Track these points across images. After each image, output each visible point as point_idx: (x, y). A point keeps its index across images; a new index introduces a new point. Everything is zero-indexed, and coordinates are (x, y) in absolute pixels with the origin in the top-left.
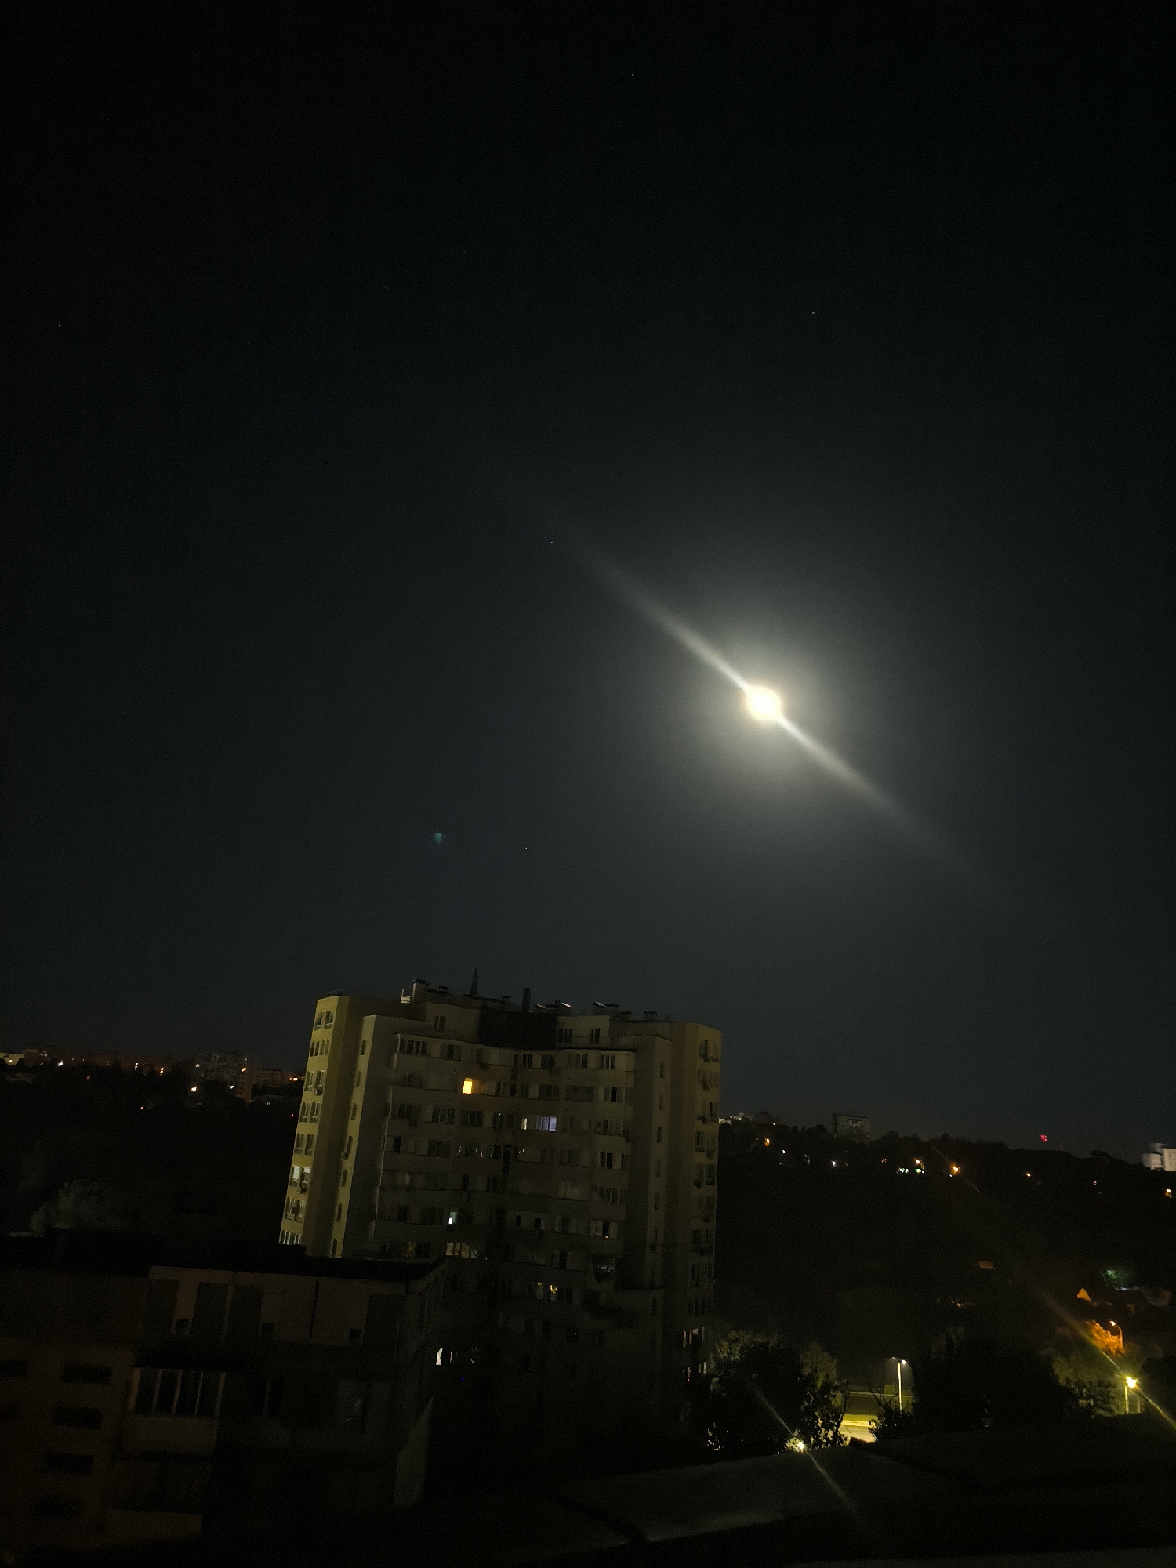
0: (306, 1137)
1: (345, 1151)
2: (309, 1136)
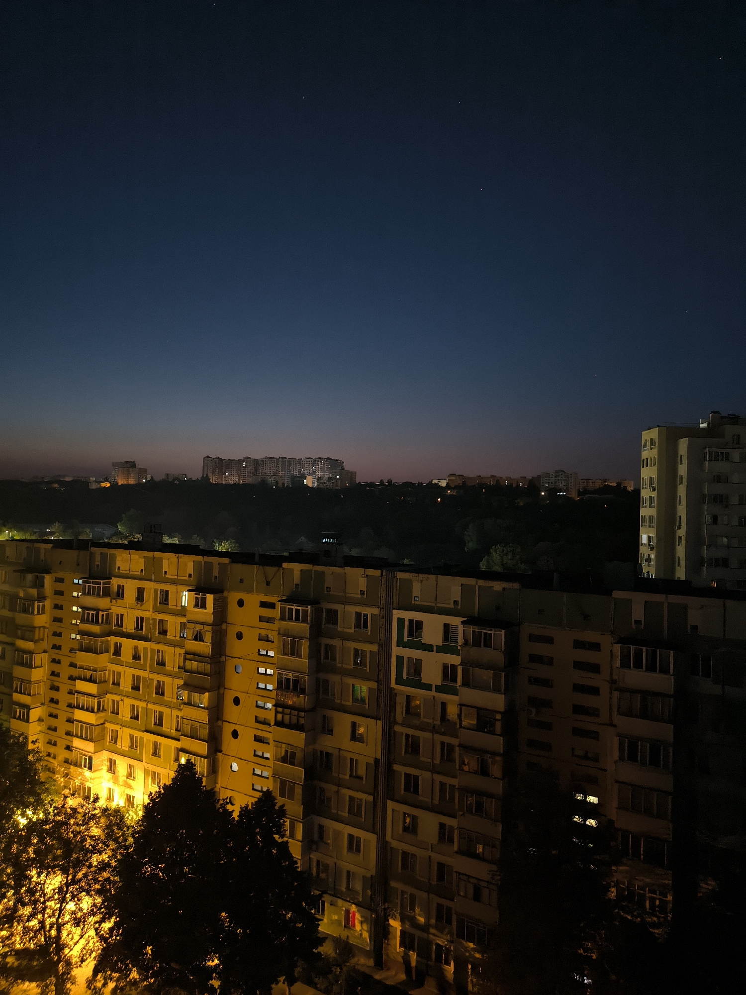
0: (647, 517)
1: (678, 525)
2: (650, 517)
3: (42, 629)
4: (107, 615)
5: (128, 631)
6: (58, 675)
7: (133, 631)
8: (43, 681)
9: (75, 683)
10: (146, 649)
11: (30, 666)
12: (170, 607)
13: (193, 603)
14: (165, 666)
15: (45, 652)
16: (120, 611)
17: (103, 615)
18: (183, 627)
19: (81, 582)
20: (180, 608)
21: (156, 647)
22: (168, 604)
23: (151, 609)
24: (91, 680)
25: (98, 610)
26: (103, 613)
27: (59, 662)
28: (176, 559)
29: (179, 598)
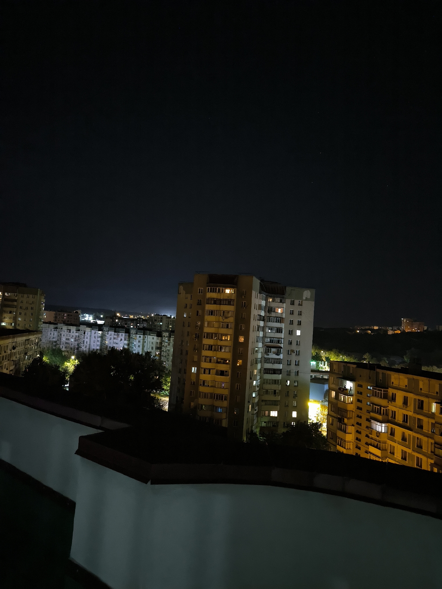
3: (351, 412)
4: (386, 410)
5: (399, 422)
6: (360, 440)
7: (401, 423)
8: (352, 442)
9: (369, 447)
10: (409, 435)
11: (345, 432)
12: (424, 411)
13: (439, 411)
14: (422, 449)
15: (353, 425)
16: (394, 409)
17: (384, 410)
18: (433, 425)
19: (371, 389)
20: (431, 413)
21: (417, 435)
22: (423, 410)
23: (412, 410)
24: (376, 447)
25: (381, 406)
26: (384, 409)
27: (360, 433)
28: (428, 381)
29: (430, 407)
